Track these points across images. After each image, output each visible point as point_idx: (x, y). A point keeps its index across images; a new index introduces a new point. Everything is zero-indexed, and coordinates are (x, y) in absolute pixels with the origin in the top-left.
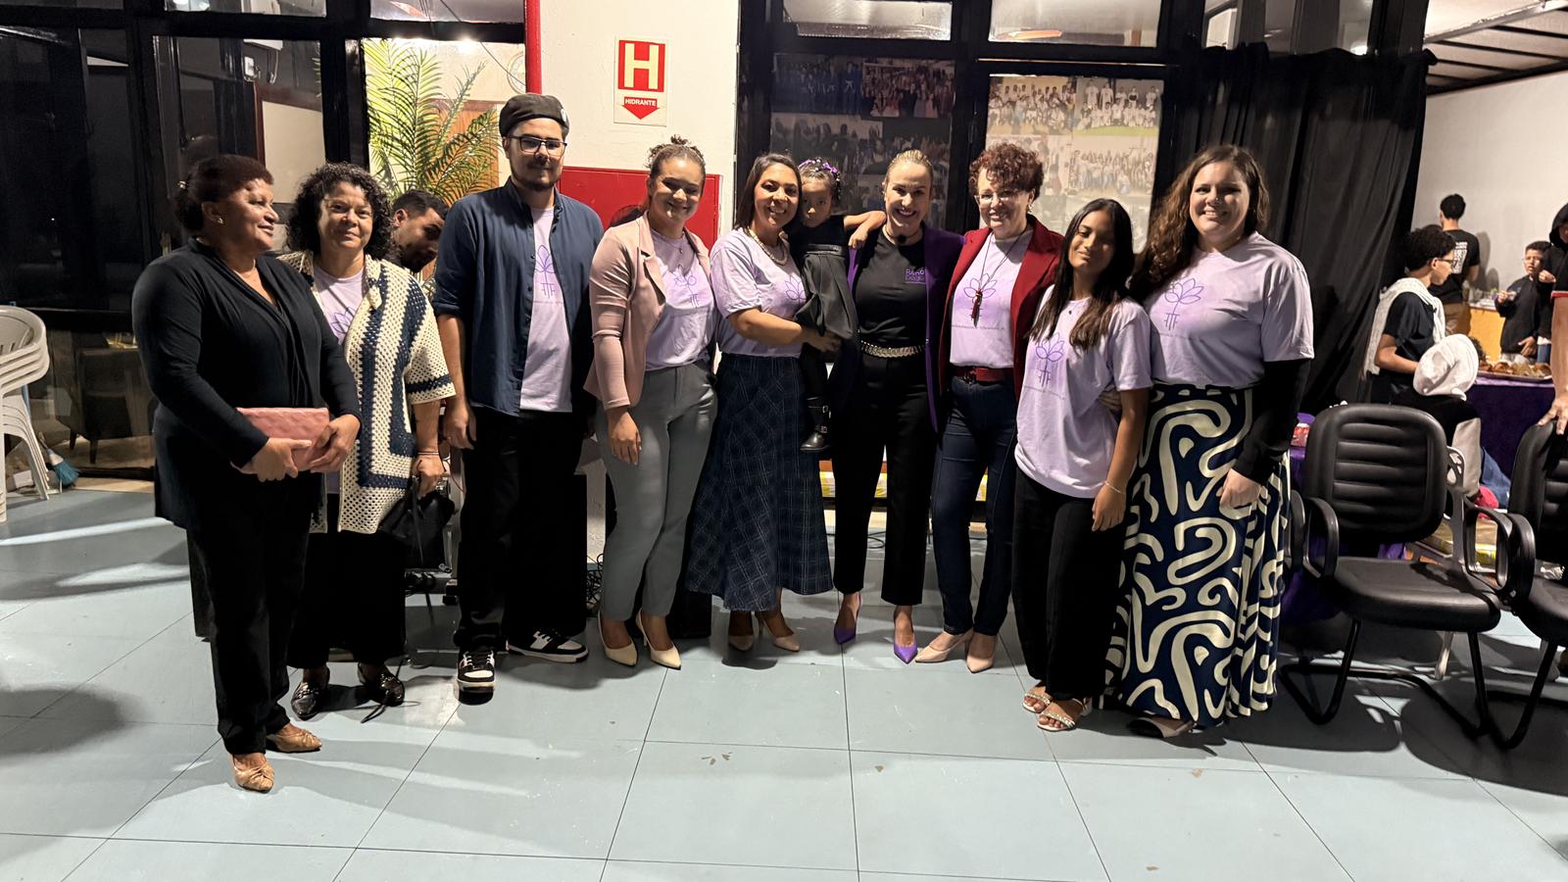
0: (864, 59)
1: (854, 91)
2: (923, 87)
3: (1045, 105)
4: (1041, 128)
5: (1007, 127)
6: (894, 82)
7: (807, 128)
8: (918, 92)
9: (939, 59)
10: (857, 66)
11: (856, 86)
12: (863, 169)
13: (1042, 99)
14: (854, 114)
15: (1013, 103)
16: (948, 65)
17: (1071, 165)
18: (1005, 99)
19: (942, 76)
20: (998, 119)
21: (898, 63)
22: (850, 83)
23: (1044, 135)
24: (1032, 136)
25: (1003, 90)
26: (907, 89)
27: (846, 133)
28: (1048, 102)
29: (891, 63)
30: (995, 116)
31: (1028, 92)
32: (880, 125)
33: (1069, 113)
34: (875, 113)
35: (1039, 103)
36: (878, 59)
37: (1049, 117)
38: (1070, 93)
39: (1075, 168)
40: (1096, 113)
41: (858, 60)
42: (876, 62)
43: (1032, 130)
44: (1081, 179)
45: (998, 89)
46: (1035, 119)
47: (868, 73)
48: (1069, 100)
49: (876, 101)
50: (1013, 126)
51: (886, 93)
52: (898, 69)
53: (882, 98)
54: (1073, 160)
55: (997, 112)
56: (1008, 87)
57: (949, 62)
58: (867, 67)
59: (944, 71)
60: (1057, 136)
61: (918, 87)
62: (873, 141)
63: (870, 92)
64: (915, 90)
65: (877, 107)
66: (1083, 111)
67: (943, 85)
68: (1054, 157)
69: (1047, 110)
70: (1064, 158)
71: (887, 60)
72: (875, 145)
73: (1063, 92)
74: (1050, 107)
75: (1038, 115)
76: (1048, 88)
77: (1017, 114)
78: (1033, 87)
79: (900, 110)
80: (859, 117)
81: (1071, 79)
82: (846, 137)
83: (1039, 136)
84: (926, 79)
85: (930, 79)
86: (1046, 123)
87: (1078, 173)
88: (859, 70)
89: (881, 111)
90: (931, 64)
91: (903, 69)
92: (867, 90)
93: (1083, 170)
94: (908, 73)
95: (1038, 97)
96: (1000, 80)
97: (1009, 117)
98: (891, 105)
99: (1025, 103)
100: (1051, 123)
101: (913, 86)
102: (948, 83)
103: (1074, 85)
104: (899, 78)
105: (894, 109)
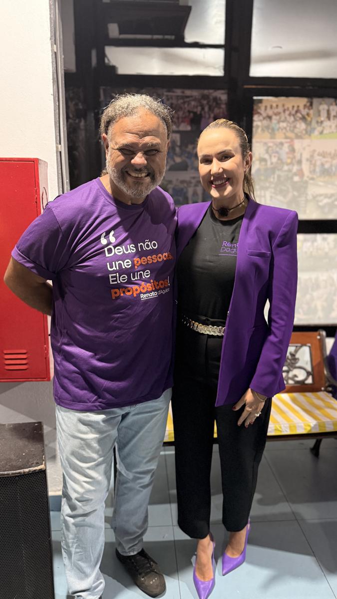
0: (165, 90)
2: (206, 109)
3: (292, 119)
4: (289, 134)
5: (267, 134)
6: (186, 106)
8: (203, 112)
9: (216, 89)
13: (290, 114)
15: (270, 118)
16: (223, 94)
17: (310, 160)
18: (264, 115)
19: (219, 102)
20: (260, 130)
21: (188, 92)
23: (292, 140)
24: (283, 141)
25: (263, 108)
26: (195, 110)
28: (294, 115)
29: (183, 92)
30: (258, 127)
31: (280, 109)
33: (309, 124)
35: (288, 117)
36: (174, 90)
37: (295, 127)
38: (309, 109)
39: (313, 162)
40: (327, 123)
41: (160, 91)
42: (173, 92)
43: (283, 136)
44: (318, 169)
45: (259, 108)
46: (285, 128)
48: (308, 114)
50: (270, 133)
51: (180, 114)
52: (188, 97)
54: (312, 156)
55: (259, 123)
56: (266, 107)
57: (223, 91)
58: (167, 96)
59: (220, 99)
60: (300, 140)
61: (203, 109)
64: (201, 112)
66: (317, 122)
67: (220, 108)
68: (299, 155)
69: (293, 122)
70: (306, 155)
71: (181, 90)
73: (304, 108)
74: (295, 120)
75: (288, 126)
76: (293, 107)
77: (273, 125)
78: (283, 106)
79: (191, 126)
81: (310, 99)
83: (288, 140)
84: (208, 103)
85: (211, 103)
86: (292, 131)
87: (315, 165)
89: (178, 127)
90: (212, 93)
91: (192, 96)
93: (318, 163)
94: (195, 100)
95: (287, 113)
96: (260, 101)
97: (268, 127)
99: (278, 117)
100: (296, 131)
101: (199, 108)
102: (223, 106)
103: (311, 104)
104: (189, 103)
105: (188, 124)
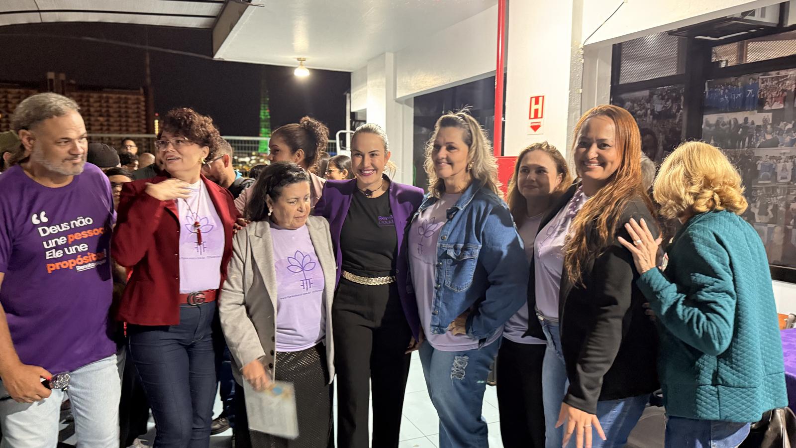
0: (761, 74)
1: (753, 96)
6: (780, 85)
7: (724, 122)
10: (755, 80)
11: (754, 92)
12: (758, 145)
14: (753, 110)
21: (783, 73)
22: (750, 91)
27: (747, 123)
29: (778, 74)
32: (770, 115)
34: (767, 107)
36: (770, 73)
41: (756, 76)
42: (768, 75)
47: (763, 83)
49: (767, 100)
51: (774, 94)
52: (783, 77)
53: (772, 98)
58: (762, 79)
62: (765, 126)
63: (763, 95)
65: (769, 104)
71: (776, 72)
72: (767, 128)
79: (784, 105)
80: (756, 111)
82: (747, 125)
88: (756, 82)
89: (771, 106)
91: (787, 76)
92: (762, 93)
98: (777, 102)
104: (783, 83)
105: (780, 103)
